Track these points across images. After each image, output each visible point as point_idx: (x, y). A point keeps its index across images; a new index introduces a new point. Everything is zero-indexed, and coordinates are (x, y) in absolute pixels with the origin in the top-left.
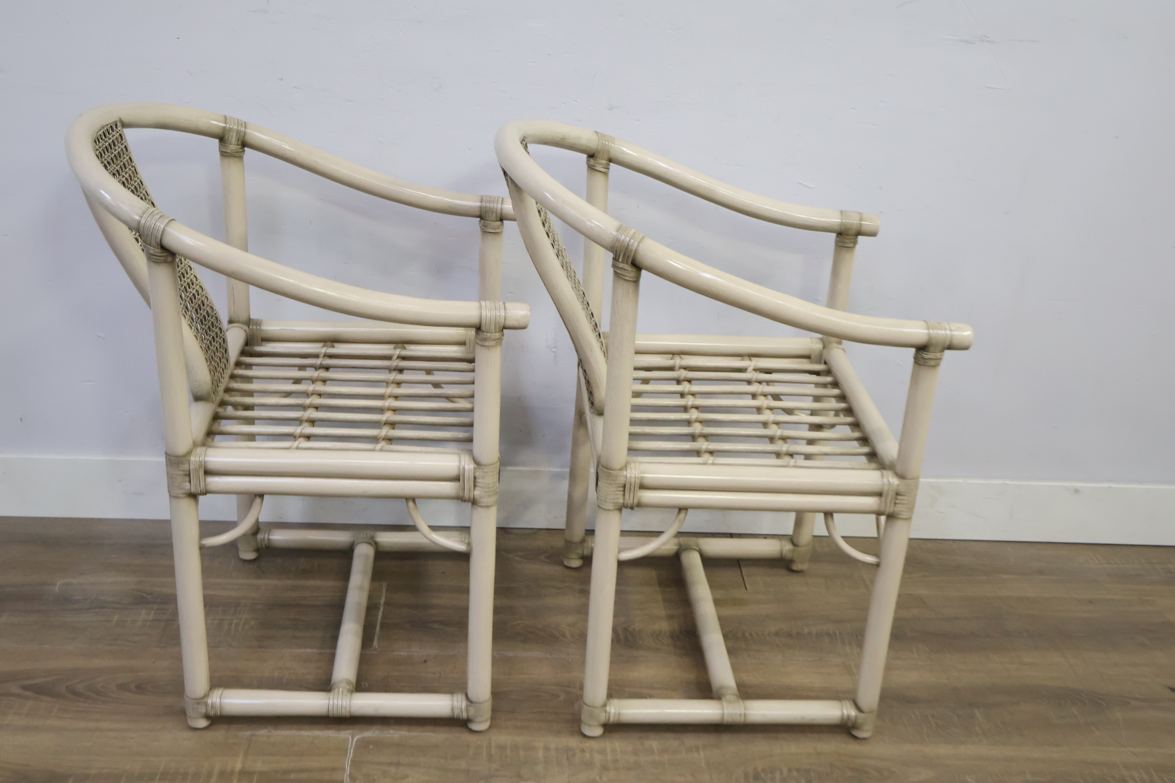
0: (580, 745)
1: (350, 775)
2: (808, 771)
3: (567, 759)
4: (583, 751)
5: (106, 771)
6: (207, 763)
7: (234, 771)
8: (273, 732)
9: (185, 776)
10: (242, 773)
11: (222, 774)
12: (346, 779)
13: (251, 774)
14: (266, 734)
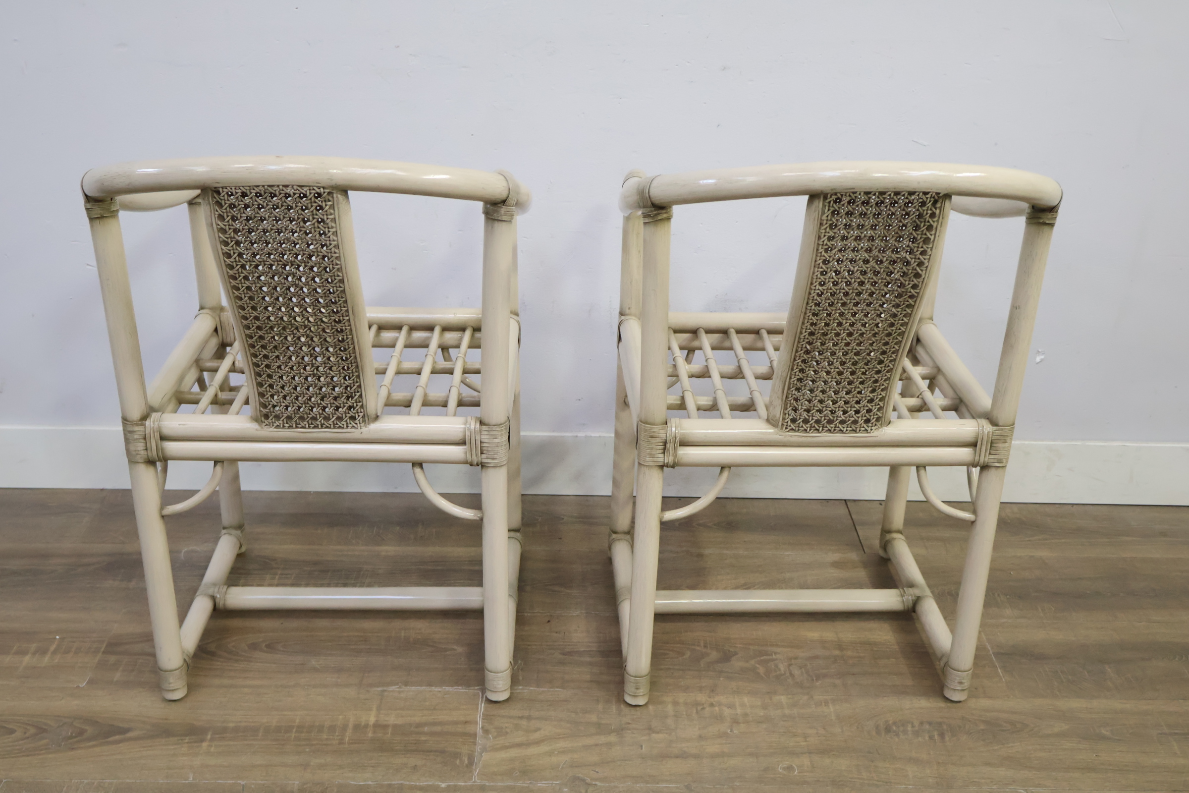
0: (708, 699)
1: (482, 727)
2: (940, 724)
3: (697, 712)
4: (712, 705)
5: (243, 724)
6: (341, 717)
7: (368, 724)
8: (404, 688)
9: (321, 729)
10: (377, 726)
11: (357, 727)
12: (479, 732)
13: (385, 727)
14: (397, 689)
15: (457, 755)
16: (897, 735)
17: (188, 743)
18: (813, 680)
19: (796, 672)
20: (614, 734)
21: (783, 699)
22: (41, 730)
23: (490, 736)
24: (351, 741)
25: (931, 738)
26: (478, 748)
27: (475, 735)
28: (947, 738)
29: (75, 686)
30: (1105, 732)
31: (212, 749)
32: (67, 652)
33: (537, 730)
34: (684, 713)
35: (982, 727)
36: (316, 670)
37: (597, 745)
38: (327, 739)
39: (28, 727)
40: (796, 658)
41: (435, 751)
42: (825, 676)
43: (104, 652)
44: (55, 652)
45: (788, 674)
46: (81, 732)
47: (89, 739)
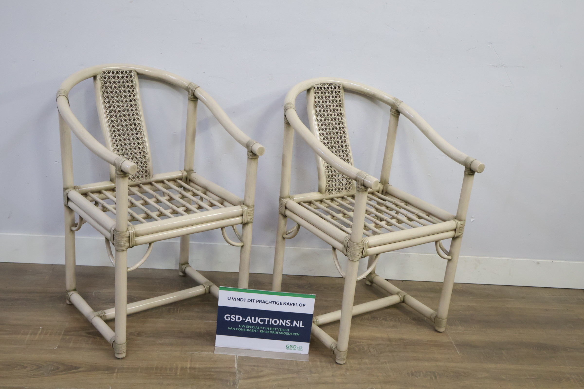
2: (434, 373)
3: (330, 365)
5: (131, 366)
6: (174, 364)
7: (187, 367)
8: (201, 353)
9: (166, 369)
10: (191, 368)
11: (182, 368)
12: (237, 371)
13: (195, 369)
14: (198, 353)
15: (228, 381)
16: (417, 377)
17: (107, 373)
18: (379, 353)
19: (372, 350)
20: (295, 374)
21: (367, 361)
22: (39, 367)
23: (242, 373)
24: (180, 374)
25: (431, 378)
26: (237, 378)
27: (235, 373)
28: (438, 378)
29: (52, 349)
30: (504, 377)
31: (118, 376)
32: (46, 334)
33: (262, 371)
34: (325, 366)
35: (452, 374)
36: (161, 344)
37: (289, 378)
38: (169, 373)
39: (33, 366)
40: (371, 344)
41: (218, 379)
42: (384, 352)
43: (63, 335)
44: (41, 334)
45: (368, 351)
46: (58, 368)
47: (62, 371)
